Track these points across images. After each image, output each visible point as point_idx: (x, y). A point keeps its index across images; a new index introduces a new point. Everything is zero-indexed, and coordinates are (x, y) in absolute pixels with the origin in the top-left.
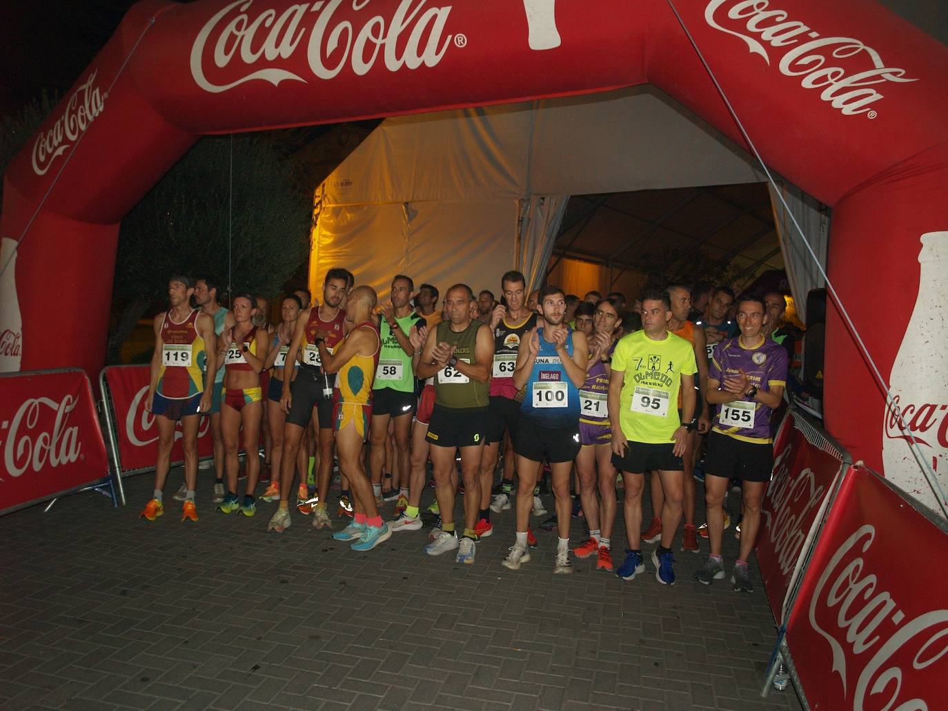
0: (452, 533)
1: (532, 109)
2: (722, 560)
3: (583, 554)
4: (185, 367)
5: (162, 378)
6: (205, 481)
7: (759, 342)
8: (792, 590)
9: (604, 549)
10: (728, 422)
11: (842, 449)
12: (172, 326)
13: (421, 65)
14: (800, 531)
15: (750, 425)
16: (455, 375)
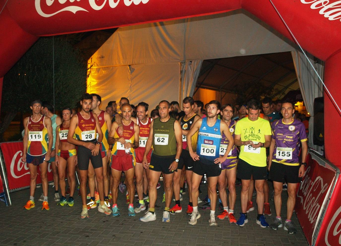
0: (153, 213)
1: (184, 22)
2: (281, 219)
3: (222, 218)
4: (40, 141)
5: (29, 147)
6: (52, 191)
7: (291, 122)
8: (316, 229)
9: (231, 214)
10: (280, 157)
11: (336, 167)
12: (33, 123)
13: (140, 3)
14: (318, 204)
15: (290, 158)
16: (162, 141)
